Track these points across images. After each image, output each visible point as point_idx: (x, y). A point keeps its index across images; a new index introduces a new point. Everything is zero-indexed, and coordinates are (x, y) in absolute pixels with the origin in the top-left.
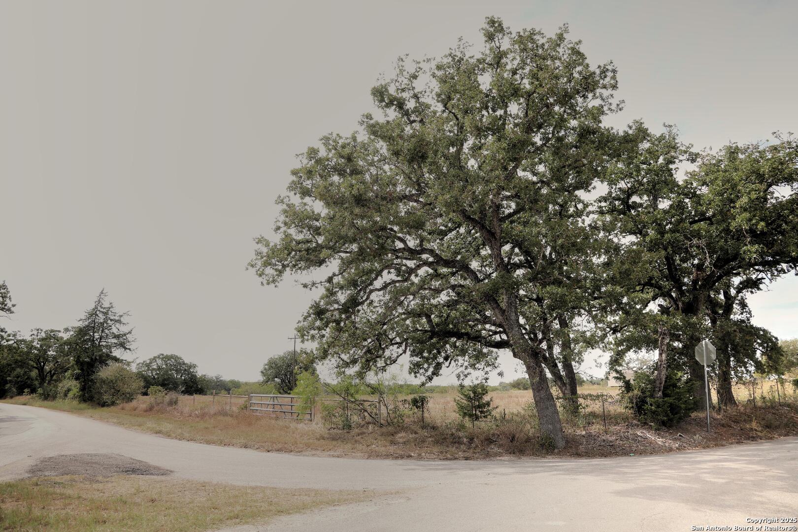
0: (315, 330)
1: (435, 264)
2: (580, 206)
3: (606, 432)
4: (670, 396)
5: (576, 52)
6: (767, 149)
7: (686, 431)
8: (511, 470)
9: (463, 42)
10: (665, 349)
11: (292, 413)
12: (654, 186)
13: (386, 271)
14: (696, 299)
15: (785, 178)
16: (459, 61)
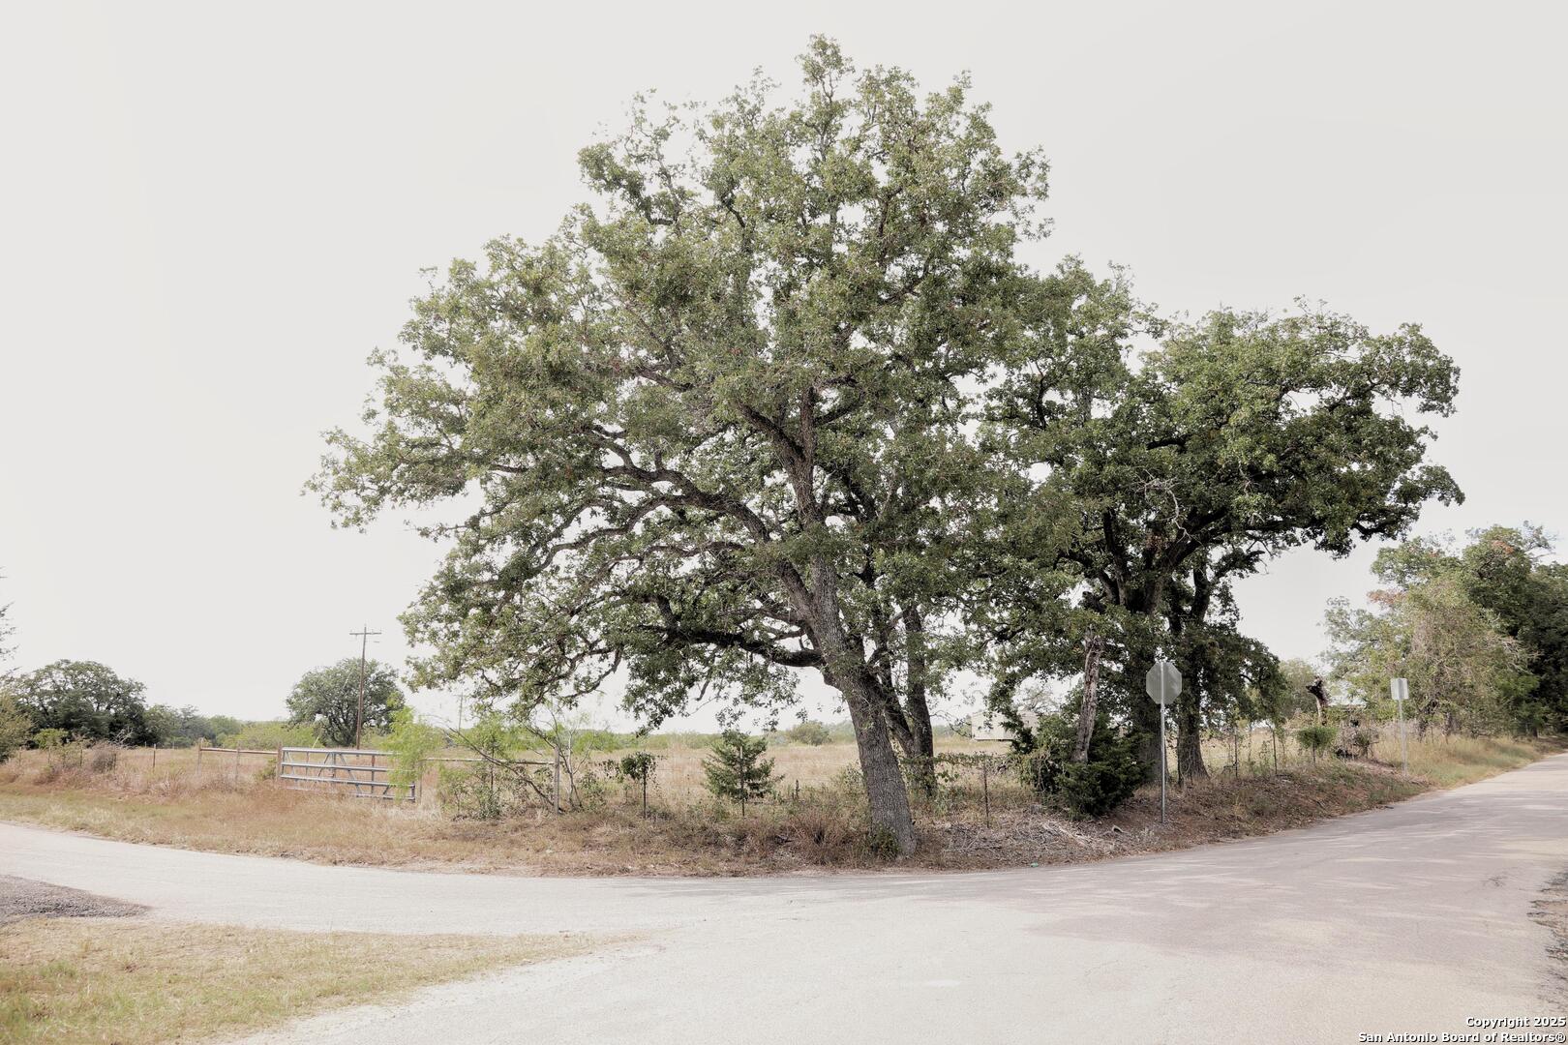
0: (440, 621)
1: (683, 502)
2: (951, 404)
3: (988, 824)
4: (1101, 760)
5: (979, 125)
6: (1281, 323)
7: (1125, 822)
8: (826, 894)
9: (763, 76)
10: (1097, 675)
11: (372, 786)
12: (1089, 376)
13: (587, 511)
14: (1151, 585)
15: (1310, 380)
16: (752, 113)
